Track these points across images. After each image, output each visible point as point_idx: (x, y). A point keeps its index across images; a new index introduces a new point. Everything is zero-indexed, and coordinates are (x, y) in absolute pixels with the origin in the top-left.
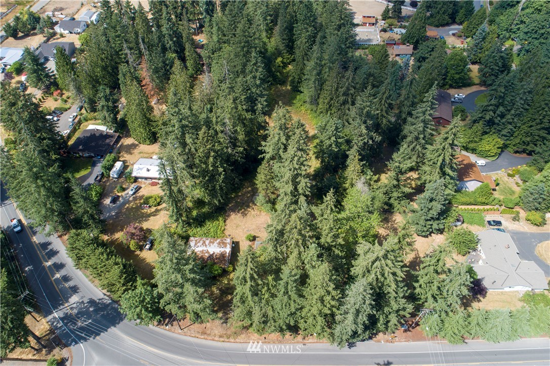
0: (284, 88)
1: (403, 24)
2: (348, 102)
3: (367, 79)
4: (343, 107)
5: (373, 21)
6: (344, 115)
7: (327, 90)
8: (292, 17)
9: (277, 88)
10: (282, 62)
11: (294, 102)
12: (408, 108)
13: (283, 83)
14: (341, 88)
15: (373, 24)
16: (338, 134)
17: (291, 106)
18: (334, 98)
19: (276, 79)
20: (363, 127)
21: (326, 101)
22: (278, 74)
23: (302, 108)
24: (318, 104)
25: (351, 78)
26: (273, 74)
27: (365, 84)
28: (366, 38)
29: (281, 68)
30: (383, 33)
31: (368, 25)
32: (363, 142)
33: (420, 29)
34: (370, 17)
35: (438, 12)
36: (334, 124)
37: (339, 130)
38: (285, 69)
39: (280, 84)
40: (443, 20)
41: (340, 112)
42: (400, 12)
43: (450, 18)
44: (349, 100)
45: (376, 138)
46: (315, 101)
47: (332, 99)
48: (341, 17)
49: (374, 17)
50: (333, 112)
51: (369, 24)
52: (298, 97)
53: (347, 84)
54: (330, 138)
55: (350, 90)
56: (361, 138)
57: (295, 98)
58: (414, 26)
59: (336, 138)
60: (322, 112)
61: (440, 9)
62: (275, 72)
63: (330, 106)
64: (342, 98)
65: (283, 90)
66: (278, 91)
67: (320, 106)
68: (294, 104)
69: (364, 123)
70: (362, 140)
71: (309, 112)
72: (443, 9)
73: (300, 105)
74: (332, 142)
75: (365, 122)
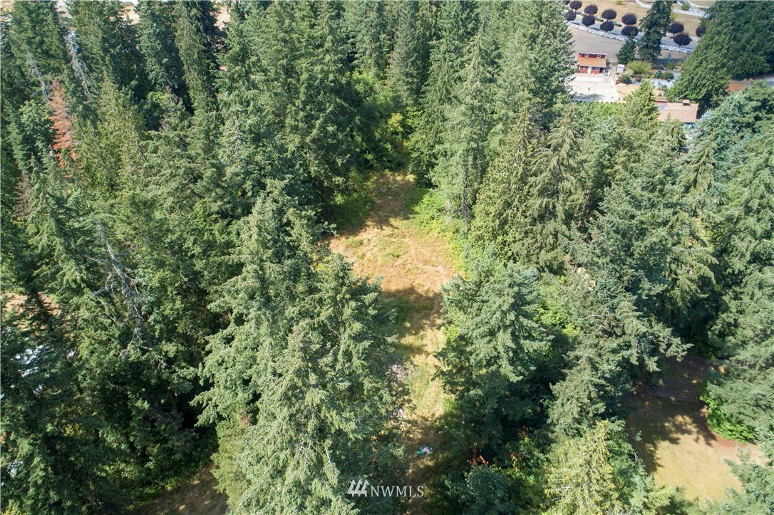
0: (399, 178)
1: (663, 72)
2: (553, 214)
3: (610, 154)
4: (539, 227)
5: (602, 63)
6: (541, 248)
7: (495, 181)
8: (428, 27)
9: (383, 176)
10: (403, 123)
11: (417, 209)
12: (755, 243)
13: (399, 166)
14: (535, 175)
15: (601, 70)
16: (525, 322)
17: (408, 218)
18: (516, 203)
19: (382, 157)
20: (626, 304)
21: (492, 209)
22: (389, 146)
23: (434, 224)
24: (473, 217)
25: (566, 147)
26: (377, 146)
27: (603, 167)
28: (587, 93)
29: (399, 137)
30: (622, 85)
31: (589, 70)
32: (618, 357)
33: (716, 69)
34: (595, 56)
35: (744, 49)
36: (511, 286)
37: (528, 308)
38: (408, 139)
39: (391, 169)
40: (754, 64)
41: (529, 241)
42: (658, 49)
43: (768, 61)
44: (559, 208)
45: (669, 345)
46: (466, 209)
47: (508, 205)
48: (540, 19)
49: (603, 57)
50: (509, 238)
51: (593, 68)
52: (426, 198)
53: (554, 162)
54: (492, 333)
55: (561, 179)
56: (614, 344)
57: (417, 201)
58: (701, 63)
59: (515, 338)
60: (480, 238)
61: (748, 42)
62: (380, 141)
63: (505, 222)
64: (536, 203)
65: (396, 181)
66: (384, 184)
67: (477, 222)
68: (417, 213)
69: (627, 289)
70: (614, 351)
71: (449, 234)
72: (755, 42)
73: (428, 217)
74: (501, 349)
75: (633, 287)
